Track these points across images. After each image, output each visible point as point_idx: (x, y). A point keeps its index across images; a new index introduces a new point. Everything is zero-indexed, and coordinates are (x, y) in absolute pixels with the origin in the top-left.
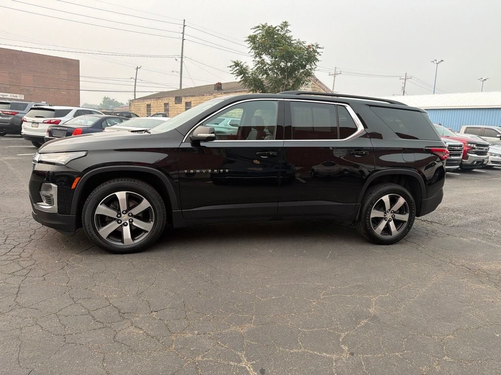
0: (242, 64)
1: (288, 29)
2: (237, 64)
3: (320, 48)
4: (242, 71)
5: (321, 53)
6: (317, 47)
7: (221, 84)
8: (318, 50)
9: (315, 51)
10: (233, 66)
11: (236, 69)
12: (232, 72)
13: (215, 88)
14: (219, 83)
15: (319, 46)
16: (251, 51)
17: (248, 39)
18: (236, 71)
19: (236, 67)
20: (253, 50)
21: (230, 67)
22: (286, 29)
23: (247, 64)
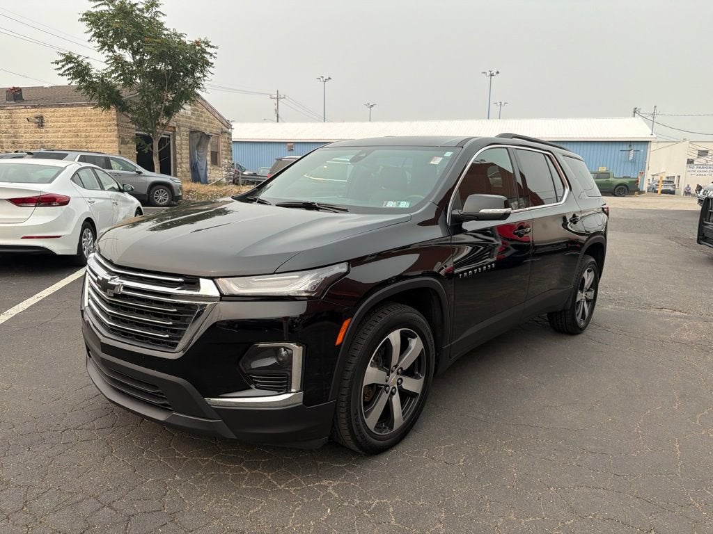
0: (80, 59)
1: (157, 9)
2: (69, 59)
3: (213, 47)
4: (81, 71)
5: (215, 55)
6: (207, 44)
7: (20, 90)
8: (208, 50)
9: (204, 51)
10: (61, 61)
11: (67, 67)
12: (61, 72)
13: (8, 96)
14: (14, 88)
15: (210, 44)
16: (93, 39)
17: (85, 17)
18: (68, 70)
19: (67, 64)
20: (95, 38)
21: (57, 63)
22: (154, 10)
23: (87, 60)
